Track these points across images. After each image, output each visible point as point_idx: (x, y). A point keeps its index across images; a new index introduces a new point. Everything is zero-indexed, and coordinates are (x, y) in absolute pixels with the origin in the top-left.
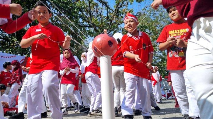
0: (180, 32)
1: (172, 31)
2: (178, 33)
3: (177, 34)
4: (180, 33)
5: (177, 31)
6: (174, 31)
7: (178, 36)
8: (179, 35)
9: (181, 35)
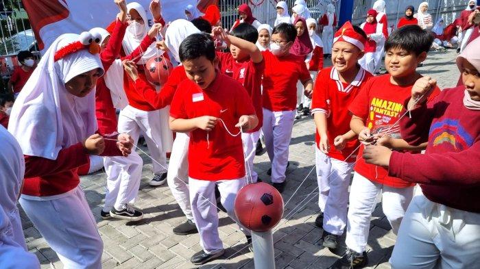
0: (392, 109)
1: (378, 100)
2: (389, 108)
3: (386, 111)
4: (391, 111)
5: (388, 105)
6: (382, 101)
7: (385, 116)
8: (388, 114)
9: (392, 116)
